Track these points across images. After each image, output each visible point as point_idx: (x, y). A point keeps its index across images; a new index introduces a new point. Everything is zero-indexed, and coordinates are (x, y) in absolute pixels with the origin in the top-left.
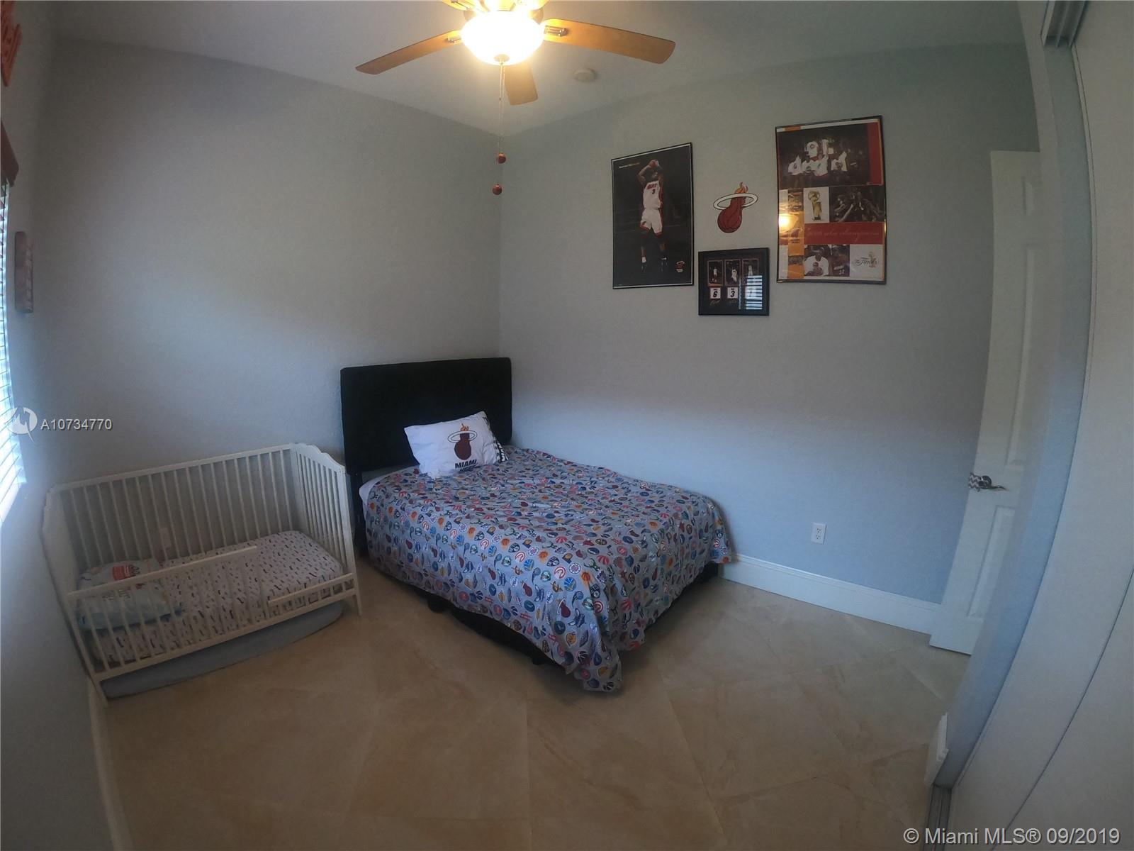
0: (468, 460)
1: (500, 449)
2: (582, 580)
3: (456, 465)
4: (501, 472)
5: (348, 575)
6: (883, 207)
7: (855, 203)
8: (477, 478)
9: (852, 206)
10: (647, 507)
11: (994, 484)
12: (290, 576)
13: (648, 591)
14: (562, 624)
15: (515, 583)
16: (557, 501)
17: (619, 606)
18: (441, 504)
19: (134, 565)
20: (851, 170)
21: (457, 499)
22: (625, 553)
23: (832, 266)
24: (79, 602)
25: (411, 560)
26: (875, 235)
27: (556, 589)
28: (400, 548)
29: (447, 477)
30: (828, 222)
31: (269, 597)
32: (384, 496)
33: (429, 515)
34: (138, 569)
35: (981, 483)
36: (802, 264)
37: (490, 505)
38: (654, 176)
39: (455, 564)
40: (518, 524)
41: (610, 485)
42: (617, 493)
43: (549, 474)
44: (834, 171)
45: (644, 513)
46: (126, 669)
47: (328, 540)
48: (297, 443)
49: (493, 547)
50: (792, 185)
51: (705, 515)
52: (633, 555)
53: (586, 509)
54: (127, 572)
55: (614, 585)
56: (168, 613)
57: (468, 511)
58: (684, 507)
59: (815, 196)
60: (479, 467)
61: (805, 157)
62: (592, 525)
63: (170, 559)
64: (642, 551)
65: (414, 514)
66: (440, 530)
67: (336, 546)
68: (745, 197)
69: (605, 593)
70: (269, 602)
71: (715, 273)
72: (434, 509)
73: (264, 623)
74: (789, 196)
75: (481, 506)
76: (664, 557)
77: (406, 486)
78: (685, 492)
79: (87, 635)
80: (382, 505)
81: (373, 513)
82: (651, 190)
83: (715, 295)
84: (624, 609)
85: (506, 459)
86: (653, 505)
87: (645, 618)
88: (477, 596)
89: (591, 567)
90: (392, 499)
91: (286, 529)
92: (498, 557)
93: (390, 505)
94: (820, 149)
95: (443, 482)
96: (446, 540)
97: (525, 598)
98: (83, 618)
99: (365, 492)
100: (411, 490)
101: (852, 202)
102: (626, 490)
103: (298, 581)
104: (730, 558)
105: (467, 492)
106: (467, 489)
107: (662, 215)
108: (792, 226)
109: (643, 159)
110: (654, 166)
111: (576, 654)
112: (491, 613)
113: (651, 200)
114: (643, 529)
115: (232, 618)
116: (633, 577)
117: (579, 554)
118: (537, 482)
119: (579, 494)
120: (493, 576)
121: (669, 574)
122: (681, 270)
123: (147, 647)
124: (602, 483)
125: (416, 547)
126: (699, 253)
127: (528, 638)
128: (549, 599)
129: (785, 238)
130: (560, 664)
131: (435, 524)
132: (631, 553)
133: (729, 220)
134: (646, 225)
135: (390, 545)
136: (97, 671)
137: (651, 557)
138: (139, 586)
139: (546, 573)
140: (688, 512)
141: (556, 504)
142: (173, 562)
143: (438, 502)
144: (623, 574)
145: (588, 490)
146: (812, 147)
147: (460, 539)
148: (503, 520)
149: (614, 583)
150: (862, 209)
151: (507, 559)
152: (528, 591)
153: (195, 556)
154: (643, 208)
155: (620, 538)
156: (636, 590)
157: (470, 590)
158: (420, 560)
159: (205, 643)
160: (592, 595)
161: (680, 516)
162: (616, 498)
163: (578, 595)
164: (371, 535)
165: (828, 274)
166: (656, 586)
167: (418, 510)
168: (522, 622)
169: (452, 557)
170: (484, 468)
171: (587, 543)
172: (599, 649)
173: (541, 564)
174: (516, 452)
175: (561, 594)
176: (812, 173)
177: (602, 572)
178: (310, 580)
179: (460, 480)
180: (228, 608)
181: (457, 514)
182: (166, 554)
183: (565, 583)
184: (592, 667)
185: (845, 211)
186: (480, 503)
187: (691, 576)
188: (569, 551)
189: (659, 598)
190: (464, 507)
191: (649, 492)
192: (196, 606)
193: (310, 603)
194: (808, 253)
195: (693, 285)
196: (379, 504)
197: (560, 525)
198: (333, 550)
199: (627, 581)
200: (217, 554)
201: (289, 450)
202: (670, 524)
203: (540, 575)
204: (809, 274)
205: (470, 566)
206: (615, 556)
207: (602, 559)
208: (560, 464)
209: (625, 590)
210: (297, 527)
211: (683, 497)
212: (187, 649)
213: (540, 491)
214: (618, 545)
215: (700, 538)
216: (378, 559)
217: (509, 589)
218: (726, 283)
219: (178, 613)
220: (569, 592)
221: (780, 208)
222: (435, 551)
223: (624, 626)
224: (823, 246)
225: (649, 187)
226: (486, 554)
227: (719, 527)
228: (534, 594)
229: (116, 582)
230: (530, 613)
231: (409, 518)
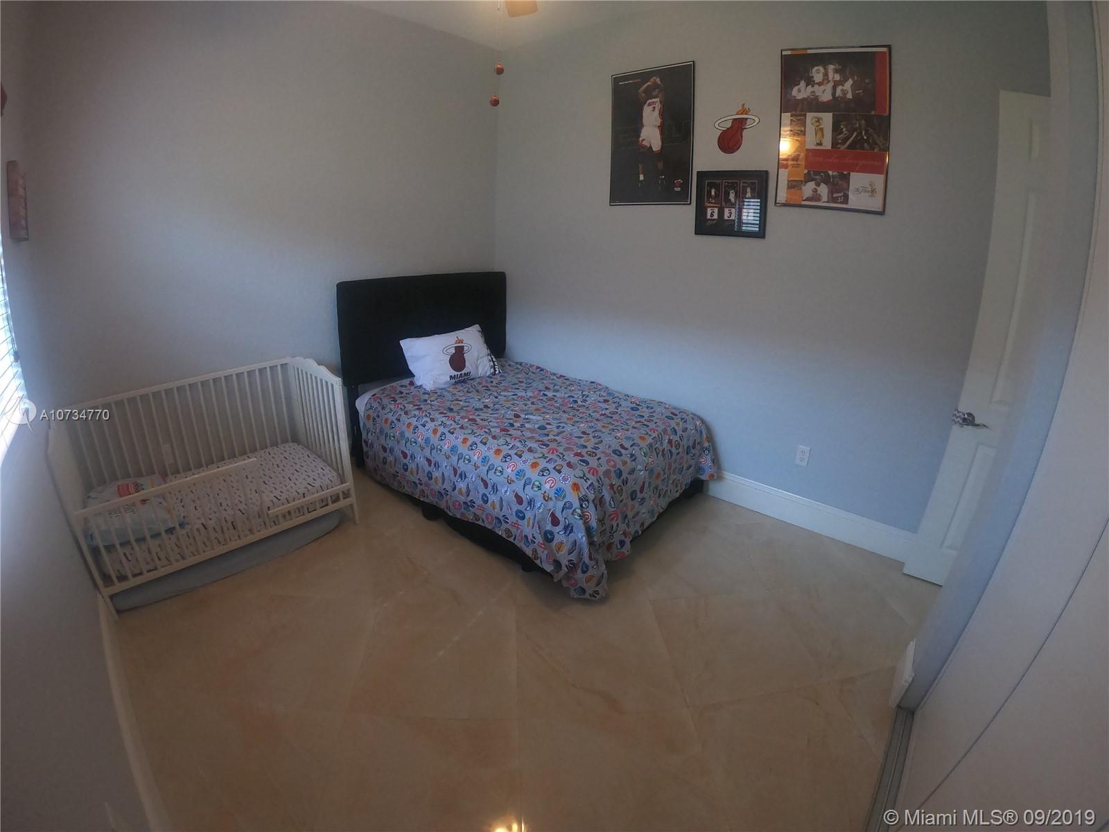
0: (463, 372)
1: (493, 362)
2: (572, 491)
3: (451, 377)
4: (494, 384)
5: (343, 485)
6: (887, 137)
7: (858, 131)
8: (471, 390)
9: (855, 134)
10: (636, 422)
11: (977, 422)
12: (289, 487)
13: (636, 503)
14: (551, 533)
15: (507, 492)
16: (548, 413)
17: (607, 516)
18: (436, 415)
19: (138, 481)
20: (856, 98)
21: (451, 410)
22: (614, 466)
23: (831, 192)
24: (86, 520)
25: (406, 470)
26: (877, 165)
27: (547, 499)
28: (396, 459)
29: (442, 389)
30: (830, 148)
31: (269, 508)
32: (380, 408)
33: (424, 426)
34: (142, 485)
35: (964, 420)
36: (801, 189)
37: (484, 416)
38: (655, 93)
39: (449, 473)
40: (510, 435)
41: (601, 399)
42: (608, 407)
43: (541, 387)
44: (838, 97)
45: (633, 427)
46: (134, 582)
47: (326, 452)
48: (294, 357)
49: (485, 457)
50: (795, 109)
51: (693, 432)
52: (622, 468)
53: (577, 422)
54: (132, 489)
55: (603, 496)
56: (172, 526)
57: (462, 422)
58: (673, 423)
59: (818, 121)
60: (473, 379)
61: (810, 82)
62: (583, 437)
63: (172, 474)
64: (631, 465)
65: (409, 424)
66: (435, 440)
67: (333, 457)
68: (747, 119)
69: (594, 503)
70: (269, 512)
71: (713, 193)
72: (428, 419)
73: (264, 533)
74: (791, 120)
75: (474, 417)
76: (652, 471)
77: (401, 397)
78: (674, 408)
79: (95, 551)
80: (378, 416)
81: (370, 424)
82: (651, 107)
83: (712, 215)
84: (612, 520)
85: (500, 372)
86: (642, 420)
87: (632, 530)
88: (469, 505)
89: (581, 478)
90: (388, 410)
91: (285, 441)
92: (491, 467)
93: (386, 416)
94: (826, 74)
95: (438, 393)
96: (441, 450)
97: (516, 507)
98: (91, 535)
99: (361, 404)
100: (406, 402)
101: (855, 130)
102: (616, 404)
103: (296, 491)
104: (716, 475)
105: (461, 403)
106: (461, 401)
107: (662, 134)
108: (793, 150)
109: (645, 76)
110: (655, 82)
111: (564, 562)
112: (483, 521)
113: (651, 118)
114: (632, 443)
115: (234, 528)
116: (622, 490)
117: (569, 465)
118: (529, 394)
119: (570, 407)
120: (486, 485)
121: (656, 488)
122: (679, 189)
123: (153, 560)
124: (593, 397)
125: (411, 457)
126: (698, 172)
127: (519, 546)
128: (539, 508)
129: (785, 162)
130: (549, 571)
131: (430, 434)
132: (620, 465)
133: (730, 140)
134: (644, 143)
135: (386, 455)
136: (106, 586)
137: (640, 471)
138: (144, 501)
139: (537, 483)
140: (676, 428)
141: (547, 416)
142: (175, 477)
143: (432, 413)
144: (612, 486)
145: (580, 403)
146: (818, 72)
147: (454, 449)
148: (496, 431)
149: (603, 494)
150: (865, 138)
151: (499, 468)
152: (519, 500)
153: (197, 471)
154: (642, 126)
155: (610, 451)
156: (624, 502)
157: (462, 499)
158: (415, 470)
159: (210, 554)
160: (581, 506)
161: (669, 431)
162: (607, 412)
163: (567, 505)
164: (367, 446)
165: (826, 200)
166: (643, 499)
167: (413, 421)
168: (513, 530)
169: (446, 467)
170: (478, 380)
171: (577, 454)
172: (586, 559)
173: (533, 475)
174: (510, 365)
175: (551, 504)
176: (816, 98)
177: (592, 484)
178: (308, 491)
179: (455, 391)
180: (230, 519)
181: (451, 425)
182: (168, 470)
183: (556, 493)
184: (579, 575)
185: (847, 139)
186: (474, 414)
187: (677, 491)
188: (560, 462)
189: (645, 512)
190: (457, 418)
191: (640, 407)
192: (199, 518)
193: (309, 512)
194: (808, 178)
195: (690, 204)
196: (375, 415)
197: (551, 437)
198: (331, 461)
199: (615, 493)
200: (218, 467)
201: (286, 364)
202: (659, 439)
203: (531, 485)
204: (807, 199)
205: (463, 475)
206: (604, 468)
207: (592, 471)
208: (552, 377)
209: (613, 501)
210: (296, 439)
211: (672, 413)
212: (191, 561)
213: (533, 403)
214: (607, 458)
215: (687, 453)
216: (375, 469)
217: (501, 498)
218: (723, 203)
219: (182, 525)
220: (559, 502)
221: (782, 132)
222: (429, 461)
223: (612, 536)
224: (822, 172)
225: (649, 105)
226: (479, 464)
227: (706, 444)
228: (525, 503)
229: (121, 499)
230: (520, 522)
231: (404, 428)
